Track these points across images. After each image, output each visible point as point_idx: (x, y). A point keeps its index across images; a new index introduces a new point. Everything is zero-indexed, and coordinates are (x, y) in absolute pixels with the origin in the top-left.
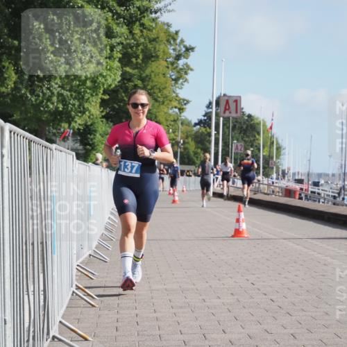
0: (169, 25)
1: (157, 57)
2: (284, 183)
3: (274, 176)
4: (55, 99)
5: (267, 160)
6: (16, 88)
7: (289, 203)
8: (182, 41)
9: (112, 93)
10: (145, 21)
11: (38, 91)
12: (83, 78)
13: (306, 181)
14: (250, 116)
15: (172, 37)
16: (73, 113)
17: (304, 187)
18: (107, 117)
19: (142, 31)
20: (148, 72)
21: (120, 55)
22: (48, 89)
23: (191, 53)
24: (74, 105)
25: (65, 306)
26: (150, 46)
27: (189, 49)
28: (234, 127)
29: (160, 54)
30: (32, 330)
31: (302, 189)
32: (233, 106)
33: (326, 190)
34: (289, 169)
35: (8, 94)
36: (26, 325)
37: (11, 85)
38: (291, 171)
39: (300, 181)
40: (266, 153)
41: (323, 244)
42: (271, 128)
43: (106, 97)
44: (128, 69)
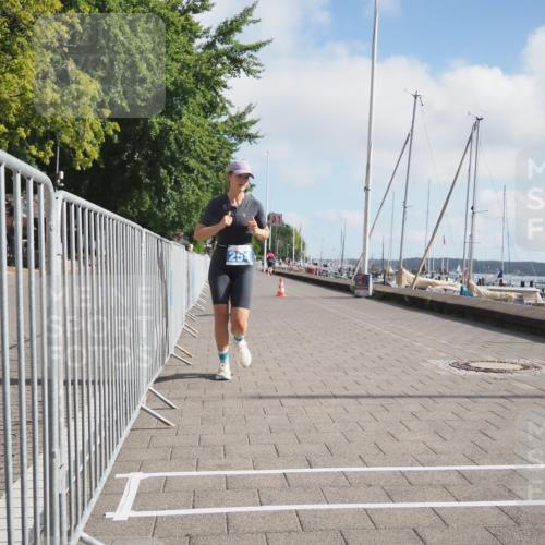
2: (307, 265)
3: (301, 260)
5: (297, 251)
6: (151, 208)
7: (310, 277)
13: (319, 264)
14: (287, 226)
16: (184, 223)
17: (318, 267)
25: (179, 335)
28: (278, 232)
31: (317, 269)
32: (277, 219)
33: (331, 270)
35: (146, 212)
37: (147, 206)
38: (311, 258)
39: (316, 264)
40: (297, 248)
41: (330, 301)
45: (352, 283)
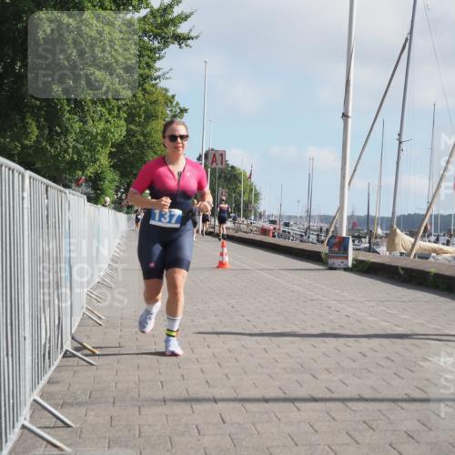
0: (166, 90)
1: (157, 117)
2: (261, 223)
3: (253, 217)
4: (70, 150)
5: (247, 204)
6: (37, 141)
7: (265, 240)
8: (177, 104)
9: (119, 146)
10: (147, 86)
11: (56, 144)
12: (95, 133)
13: (278, 222)
14: (233, 167)
15: (169, 100)
16: (86, 163)
17: (277, 227)
18: (114, 167)
19: (144, 95)
20: (148, 129)
21: (126, 116)
22: (65, 142)
23: (185, 114)
24: (87, 156)
26: (150, 107)
27: (183, 111)
28: (220, 176)
29: (160, 114)
30: (48, 346)
31: (275, 229)
32: (219, 159)
33: (295, 229)
34: (265, 212)
35: (31, 146)
36: (43, 342)
37: (34, 138)
38: (267, 214)
39: (273, 222)
40: (246, 199)
41: (292, 275)
42: (250, 177)
43: (114, 150)
44: (132, 127)
45: (324, 249)
